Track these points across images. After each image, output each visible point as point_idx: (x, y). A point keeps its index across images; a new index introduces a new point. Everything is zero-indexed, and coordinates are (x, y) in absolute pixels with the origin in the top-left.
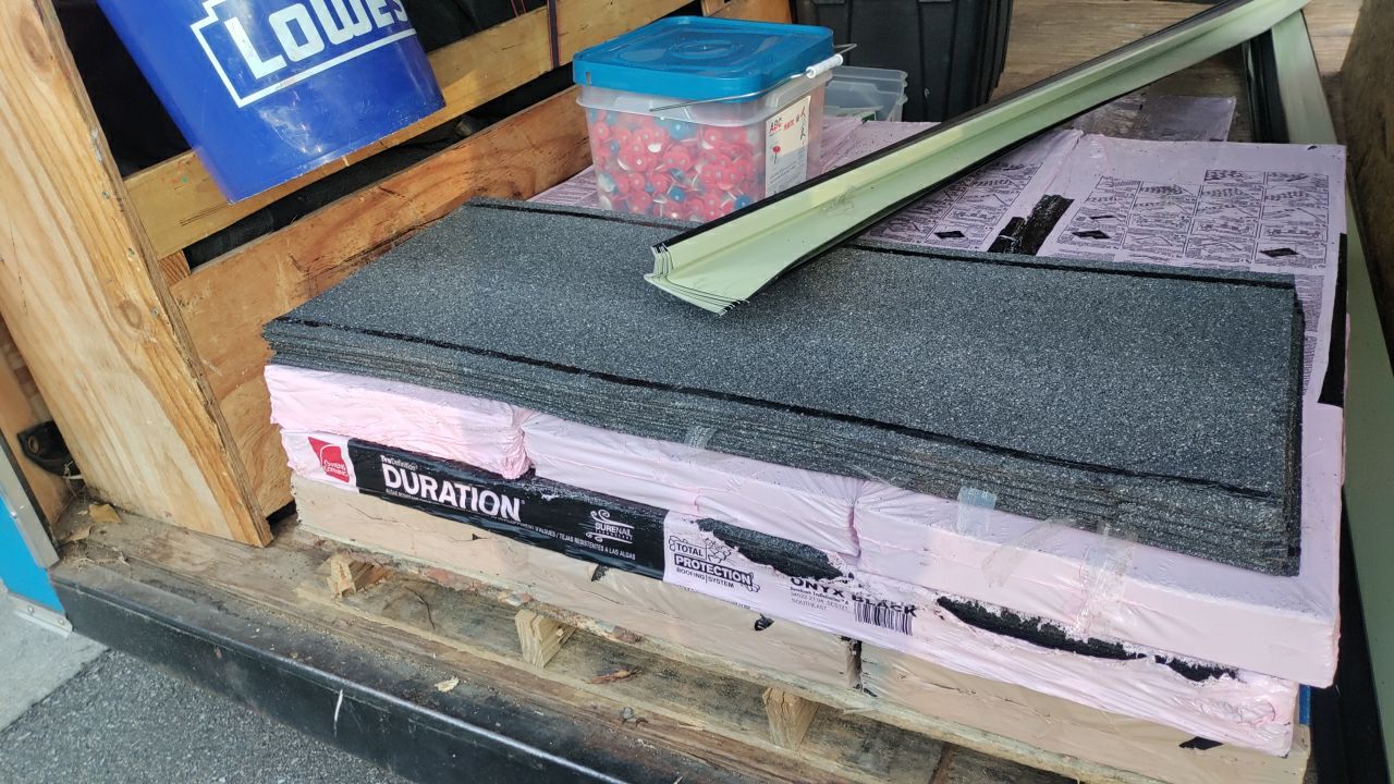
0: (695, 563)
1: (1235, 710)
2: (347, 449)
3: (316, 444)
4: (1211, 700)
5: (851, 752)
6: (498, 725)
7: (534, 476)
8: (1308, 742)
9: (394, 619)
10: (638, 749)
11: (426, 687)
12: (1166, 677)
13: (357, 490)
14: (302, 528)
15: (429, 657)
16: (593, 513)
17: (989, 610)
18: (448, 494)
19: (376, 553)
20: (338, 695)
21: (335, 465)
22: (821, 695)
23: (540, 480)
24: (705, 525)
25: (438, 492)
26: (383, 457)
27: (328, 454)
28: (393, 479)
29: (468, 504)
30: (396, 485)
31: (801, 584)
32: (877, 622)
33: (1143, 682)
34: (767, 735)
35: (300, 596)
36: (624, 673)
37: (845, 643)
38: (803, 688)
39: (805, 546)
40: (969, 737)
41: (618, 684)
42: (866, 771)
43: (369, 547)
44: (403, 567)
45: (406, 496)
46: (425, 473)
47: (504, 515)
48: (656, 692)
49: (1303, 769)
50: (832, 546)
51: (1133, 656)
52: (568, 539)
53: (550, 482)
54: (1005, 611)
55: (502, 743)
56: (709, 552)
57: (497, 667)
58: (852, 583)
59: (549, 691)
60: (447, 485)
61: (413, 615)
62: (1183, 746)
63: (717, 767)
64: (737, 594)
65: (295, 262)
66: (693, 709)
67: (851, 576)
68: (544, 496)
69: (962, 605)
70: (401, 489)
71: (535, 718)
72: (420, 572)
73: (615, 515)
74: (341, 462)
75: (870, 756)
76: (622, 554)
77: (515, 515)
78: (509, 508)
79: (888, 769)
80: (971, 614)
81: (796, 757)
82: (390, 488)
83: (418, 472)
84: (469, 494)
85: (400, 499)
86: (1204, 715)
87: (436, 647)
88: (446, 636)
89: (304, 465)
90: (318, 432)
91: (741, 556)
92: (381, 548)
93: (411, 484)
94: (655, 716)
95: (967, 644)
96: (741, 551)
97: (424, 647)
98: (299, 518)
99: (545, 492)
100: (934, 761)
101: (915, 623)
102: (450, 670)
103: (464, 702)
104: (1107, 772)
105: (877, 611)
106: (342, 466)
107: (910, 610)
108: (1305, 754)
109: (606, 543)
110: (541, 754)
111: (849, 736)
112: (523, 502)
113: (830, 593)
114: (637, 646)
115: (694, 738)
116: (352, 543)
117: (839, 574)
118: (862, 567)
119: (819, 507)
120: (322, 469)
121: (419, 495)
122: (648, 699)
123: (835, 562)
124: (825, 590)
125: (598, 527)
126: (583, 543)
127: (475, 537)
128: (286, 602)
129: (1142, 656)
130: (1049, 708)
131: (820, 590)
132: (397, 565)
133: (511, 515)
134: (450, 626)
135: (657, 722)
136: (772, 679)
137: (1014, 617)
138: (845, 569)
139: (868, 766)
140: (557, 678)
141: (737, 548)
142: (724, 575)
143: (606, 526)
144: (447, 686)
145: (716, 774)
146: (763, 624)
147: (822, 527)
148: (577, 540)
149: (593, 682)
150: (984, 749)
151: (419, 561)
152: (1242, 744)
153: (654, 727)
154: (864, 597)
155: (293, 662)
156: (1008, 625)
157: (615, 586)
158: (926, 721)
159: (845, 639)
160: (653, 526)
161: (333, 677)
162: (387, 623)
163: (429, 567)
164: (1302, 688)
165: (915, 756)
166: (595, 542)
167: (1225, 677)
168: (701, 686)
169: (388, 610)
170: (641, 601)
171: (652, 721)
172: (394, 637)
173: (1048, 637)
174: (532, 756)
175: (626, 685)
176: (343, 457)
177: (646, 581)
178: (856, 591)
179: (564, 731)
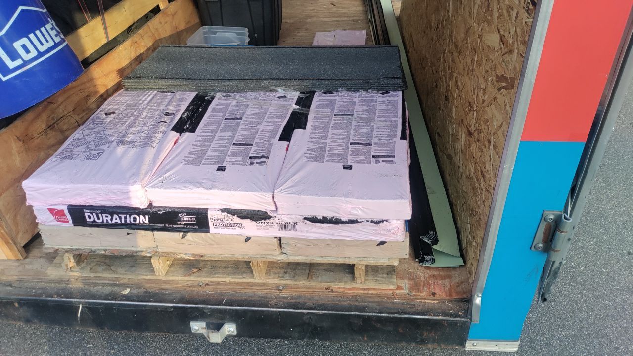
0: (221, 224)
1: (389, 231)
2: (67, 210)
3: (51, 210)
4: (382, 229)
5: (282, 275)
6: (151, 300)
7: (152, 206)
8: (409, 236)
9: (96, 273)
10: (208, 294)
11: (117, 294)
12: (370, 226)
13: (73, 225)
14: (46, 246)
15: (115, 284)
16: (179, 215)
17: (319, 218)
18: (116, 219)
19: (84, 249)
20: (79, 306)
21: (62, 217)
22: (270, 258)
23: (155, 207)
24: (223, 210)
25: (111, 219)
26: (84, 210)
27: (57, 214)
28: (90, 217)
29: (126, 221)
30: (92, 220)
31: (259, 223)
32: (285, 230)
33: (364, 229)
34: (253, 277)
35: (49, 274)
36: (197, 270)
37: (276, 239)
38: (263, 258)
39: (258, 210)
40: (318, 259)
41: (195, 275)
42: (287, 280)
43: (80, 247)
44: (98, 252)
45: (97, 223)
46: (105, 213)
47: (142, 222)
48: (210, 274)
49: (408, 244)
50: (268, 208)
51: (361, 222)
52: (170, 226)
53: (160, 207)
54: (323, 217)
55: (155, 305)
56: (226, 219)
57: (145, 280)
58: (276, 219)
59: (169, 284)
60: (115, 216)
61: (103, 270)
62: (377, 245)
63: (237, 293)
64: (238, 231)
65: (18, 138)
66: (224, 276)
67: (276, 217)
68: (159, 212)
69: (311, 218)
70: (94, 221)
71: (166, 294)
72: (105, 252)
73: (188, 214)
74: (64, 215)
75: (287, 275)
76: (192, 227)
77: (147, 222)
78: (144, 220)
79: (294, 277)
80: (314, 220)
81: (263, 282)
82: (89, 222)
83: (101, 213)
84: (125, 218)
85: (94, 225)
86: (381, 235)
87: (117, 279)
88: (121, 274)
89: (45, 220)
90: (51, 205)
91: (238, 218)
92: (85, 246)
93: (99, 218)
94: (211, 282)
95: (314, 230)
96: (238, 216)
97: (112, 280)
98: (44, 242)
99: (159, 211)
100: (307, 271)
101: (297, 227)
102: (125, 286)
103: (135, 296)
104: (358, 259)
105: (285, 226)
106: (65, 217)
107: (295, 223)
108: (408, 239)
109: (185, 224)
110: (171, 305)
111: (279, 271)
112: (150, 216)
113: (269, 224)
114: (202, 258)
115: (227, 285)
116: (71, 247)
117: (271, 217)
118: (279, 213)
119: (261, 196)
120: (55, 220)
121: (103, 222)
122: (207, 277)
123: (269, 213)
124: (268, 223)
125: (182, 219)
126: (176, 226)
127: (128, 234)
128: (43, 278)
129: (363, 221)
130: (340, 243)
131: (266, 224)
132: (95, 251)
133: (145, 222)
134: (120, 270)
135: (212, 284)
136: (253, 257)
137: (326, 218)
138: (273, 215)
139: (288, 278)
140: (171, 278)
141: (236, 216)
142: (232, 226)
143: (185, 218)
144: (127, 291)
145: (237, 295)
146: (247, 239)
147: (264, 203)
148: (173, 226)
149: (185, 276)
150: (323, 262)
151: (104, 248)
152: (392, 241)
153: (212, 285)
154: (281, 222)
155: (56, 298)
156: (325, 221)
157: (191, 239)
158: (304, 258)
159: (276, 238)
160: (204, 214)
161: (76, 300)
162: (93, 275)
163: (109, 249)
164: (405, 220)
165: (301, 271)
166: (181, 225)
167: (385, 222)
168: (225, 268)
169: (92, 270)
170: (201, 242)
171: (210, 284)
172: (97, 280)
173: (336, 222)
174: (168, 306)
175: (198, 274)
176: (65, 213)
177: (203, 235)
178: (278, 221)
179: (178, 296)
